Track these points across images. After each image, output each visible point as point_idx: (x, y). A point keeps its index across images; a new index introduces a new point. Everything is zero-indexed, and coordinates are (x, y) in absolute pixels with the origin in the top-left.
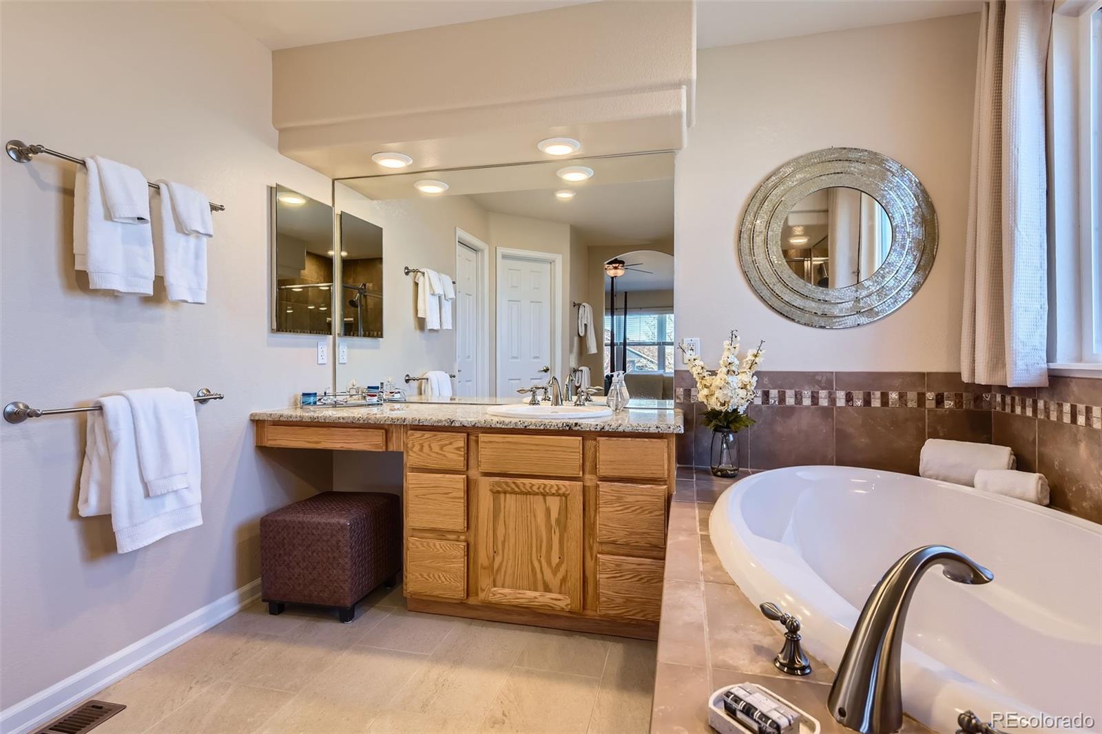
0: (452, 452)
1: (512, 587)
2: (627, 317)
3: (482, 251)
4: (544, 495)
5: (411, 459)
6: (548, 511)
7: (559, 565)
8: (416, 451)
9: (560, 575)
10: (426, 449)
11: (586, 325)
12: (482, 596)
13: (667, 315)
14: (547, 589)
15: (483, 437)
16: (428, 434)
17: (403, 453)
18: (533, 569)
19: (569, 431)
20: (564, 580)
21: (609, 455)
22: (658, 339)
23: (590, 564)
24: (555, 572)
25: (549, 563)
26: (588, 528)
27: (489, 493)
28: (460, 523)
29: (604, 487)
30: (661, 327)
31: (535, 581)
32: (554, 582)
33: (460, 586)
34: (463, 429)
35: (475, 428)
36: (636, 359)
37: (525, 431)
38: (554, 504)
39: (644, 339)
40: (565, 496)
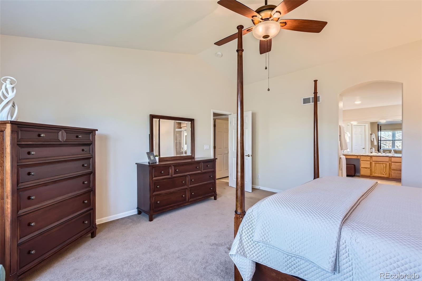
0: (368, 158)
1: (378, 174)
2: (381, 132)
3: (350, 125)
4: (383, 164)
5: (362, 159)
6: (383, 166)
7: (385, 172)
8: (362, 158)
9: (386, 173)
10: (364, 158)
11: (373, 139)
12: (373, 175)
13: (396, 132)
14: (383, 175)
15: (373, 157)
16: (364, 157)
17: (359, 159)
18: (381, 173)
19: (387, 157)
20: (386, 174)
21: (393, 160)
22: (392, 138)
23: (390, 172)
24: (384, 173)
25: (384, 172)
26: (390, 168)
27: (374, 164)
28: (369, 166)
29: (392, 163)
30: (394, 136)
31: (381, 174)
32: (384, 174)
33: (370, 174)
34: (370, 156)
35: (372, 156)
36: (384, 145)
37: (380, 156)
38: (384, 165)
39: (388, 138)
40: (386, 164)
